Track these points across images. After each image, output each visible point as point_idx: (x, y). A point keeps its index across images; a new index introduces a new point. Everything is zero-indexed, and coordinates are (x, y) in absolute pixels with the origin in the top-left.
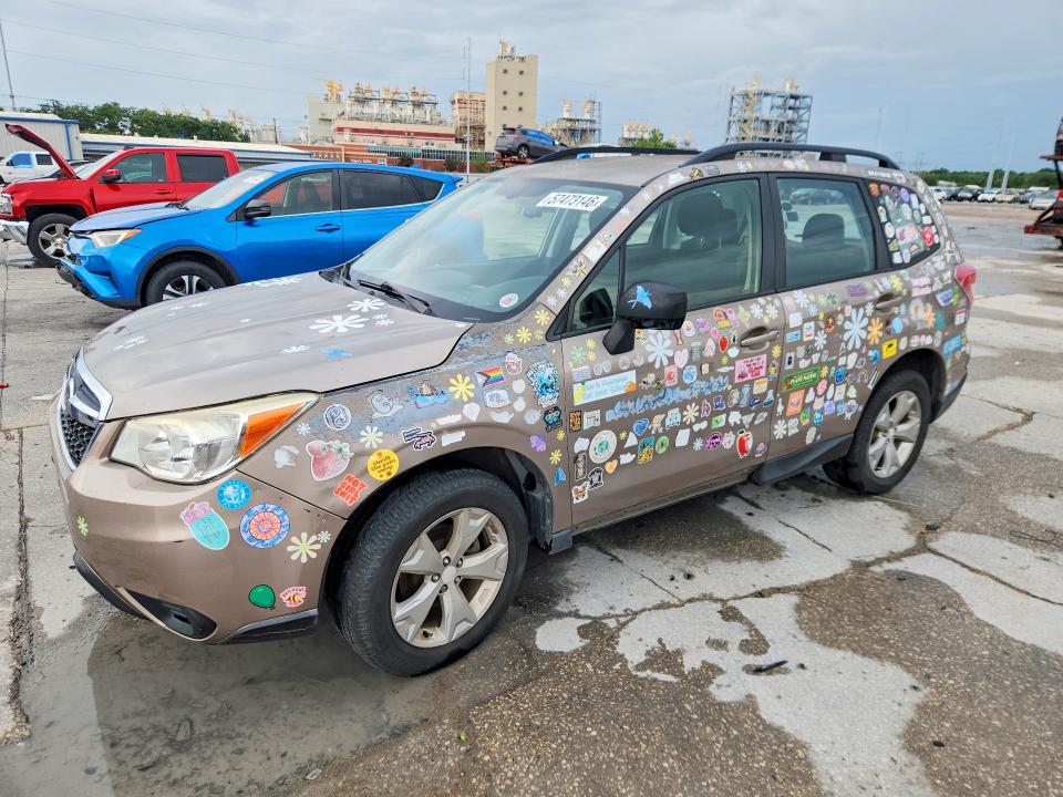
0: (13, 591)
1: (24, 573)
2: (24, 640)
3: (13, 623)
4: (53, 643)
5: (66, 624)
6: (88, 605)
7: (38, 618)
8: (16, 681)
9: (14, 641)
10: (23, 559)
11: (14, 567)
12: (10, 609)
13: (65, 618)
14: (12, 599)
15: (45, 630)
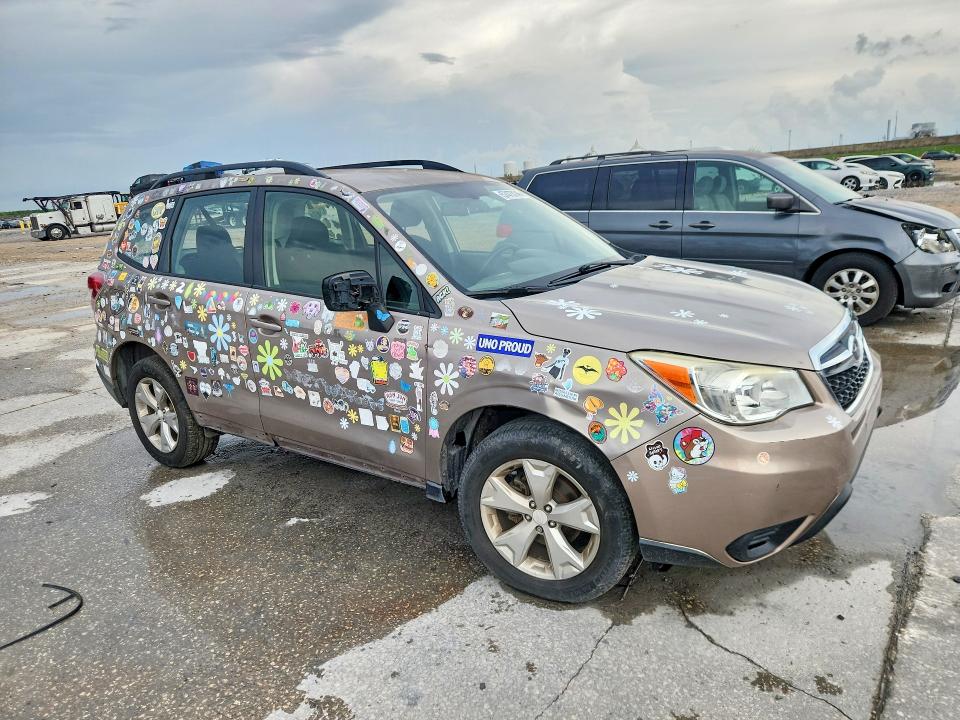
0: (911, 623)
1: (893, 643)
2: (912, 570)
3: (919, 588)
4: (888, 557)
5: (872, 566)
6: (848, 571)
7: (893, 583)
8: (924, 544)
9: (920, 573)
10: (889, 665)
11: (902, 655)
12: (918, 602)
13: (870, 571)
14: (914, 614)
15: (890, 570)
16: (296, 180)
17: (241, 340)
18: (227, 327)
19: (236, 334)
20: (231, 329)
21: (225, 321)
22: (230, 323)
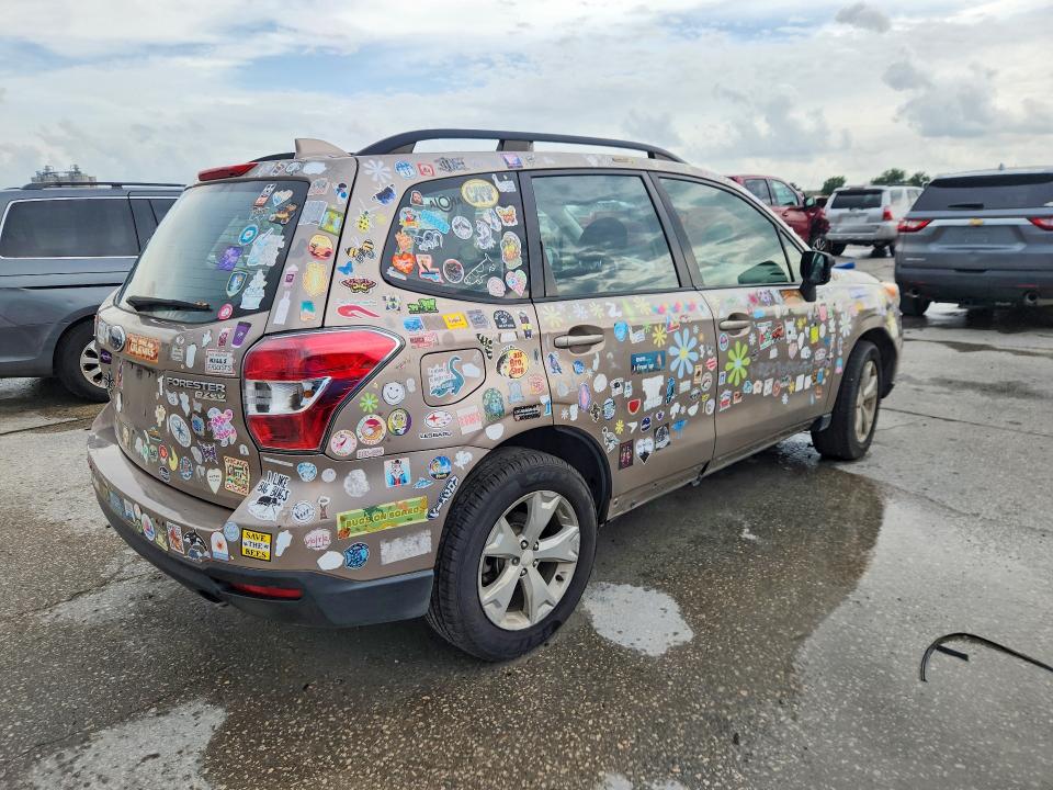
16: (657, 164)
17: (710, 352)
18: (694, 342)
19: (705, 348)
20: (699, 344)
21: (692, 335)
22: (697, 336)
